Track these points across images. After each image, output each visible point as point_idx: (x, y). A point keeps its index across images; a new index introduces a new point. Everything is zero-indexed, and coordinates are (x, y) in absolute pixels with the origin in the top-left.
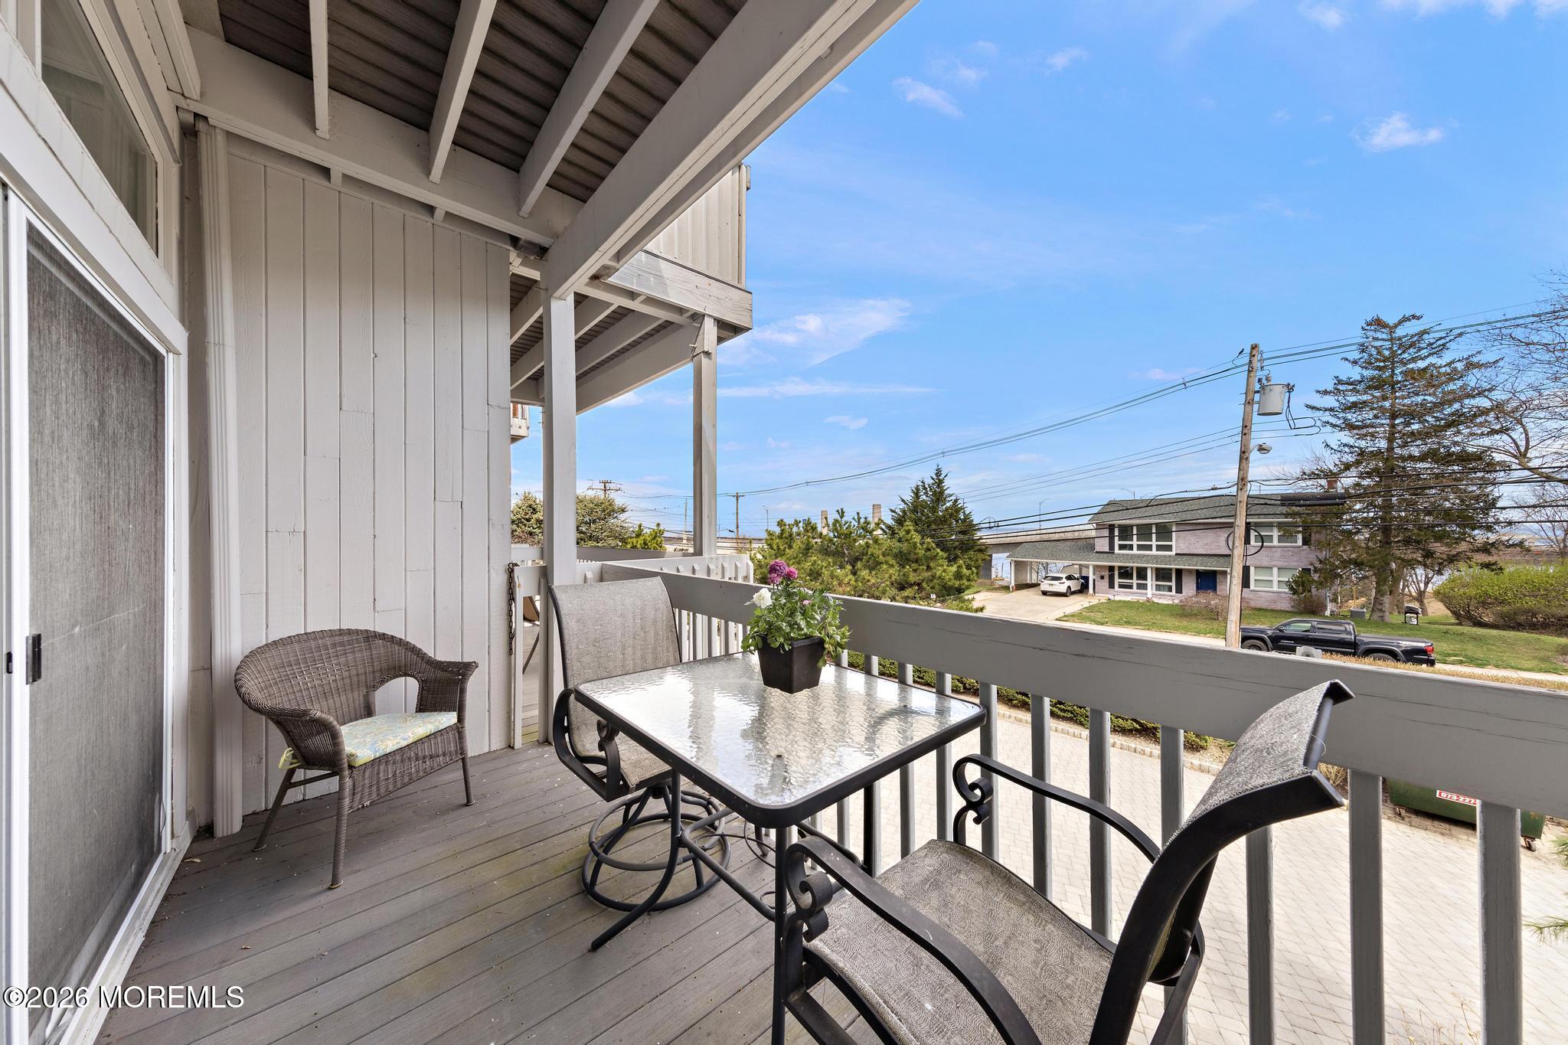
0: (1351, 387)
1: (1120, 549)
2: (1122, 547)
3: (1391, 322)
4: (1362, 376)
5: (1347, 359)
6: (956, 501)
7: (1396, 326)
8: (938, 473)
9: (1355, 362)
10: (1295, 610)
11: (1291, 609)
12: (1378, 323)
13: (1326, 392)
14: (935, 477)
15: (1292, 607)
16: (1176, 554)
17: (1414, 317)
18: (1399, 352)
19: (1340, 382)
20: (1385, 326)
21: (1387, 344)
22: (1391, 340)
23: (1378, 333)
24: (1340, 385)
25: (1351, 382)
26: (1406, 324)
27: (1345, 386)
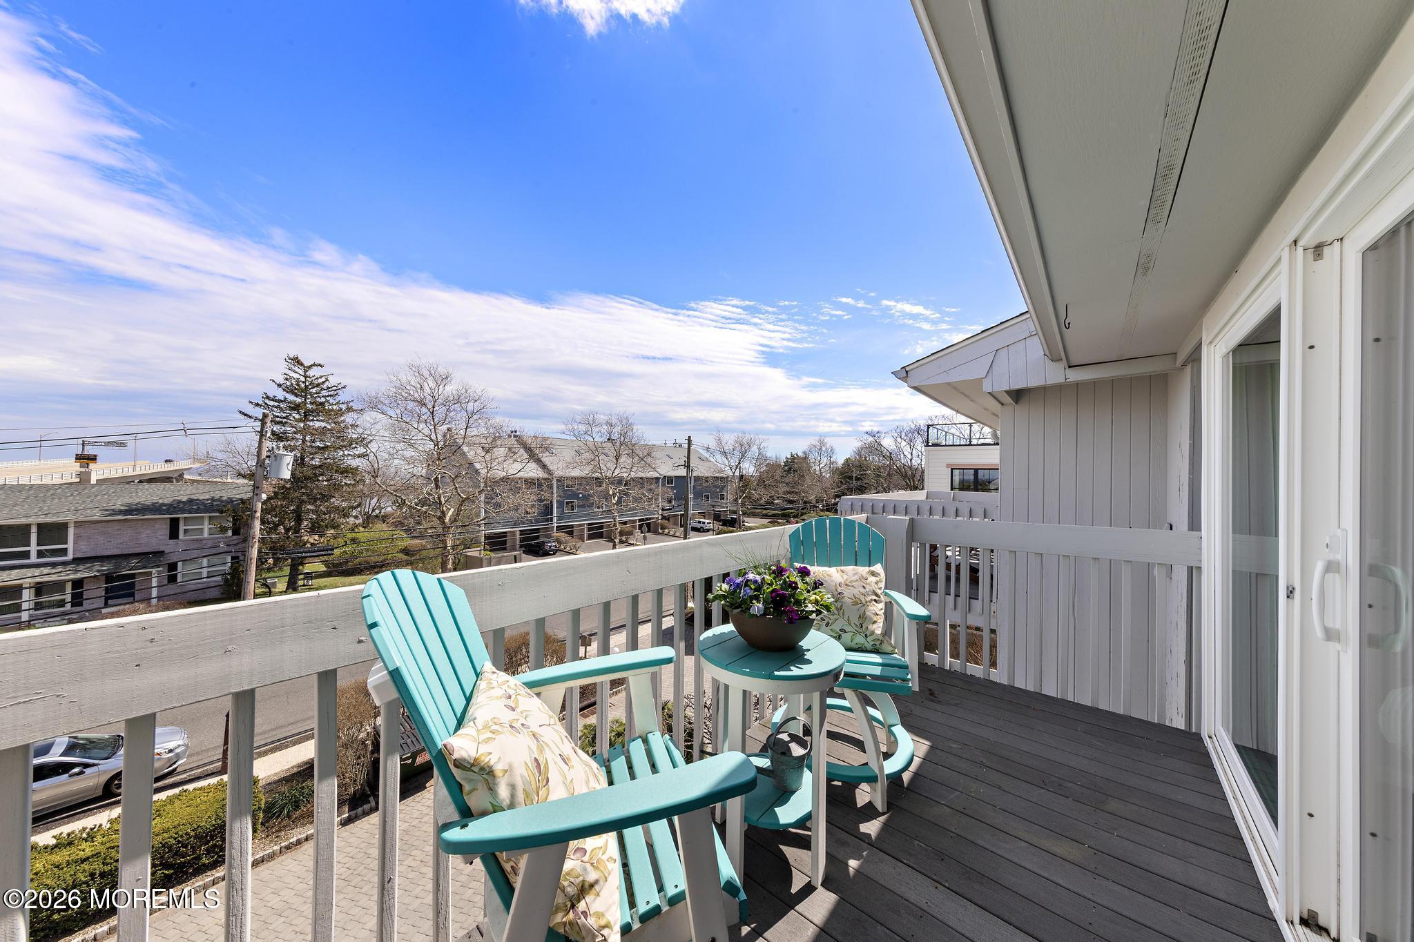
0: (276, 404)
3: (307, 364)
4: (285, 399)
5: (274, 381)
7: (310, 367)
9: (280, 385)
10: (224, 596)
11: (220, 596)
12: (297, 361)
13: (257, 405)
15: (222, 594)
16: (76, 559)
17: (320, 365)
18: (310, 387)
19: (268, 398)
20: (302, 364)
21: (303, 379)
22: (306, 377)
23: (296, 369)
24: (267, 401)
25: (276, 401)
26: (315, 368)
27: (272, 403)
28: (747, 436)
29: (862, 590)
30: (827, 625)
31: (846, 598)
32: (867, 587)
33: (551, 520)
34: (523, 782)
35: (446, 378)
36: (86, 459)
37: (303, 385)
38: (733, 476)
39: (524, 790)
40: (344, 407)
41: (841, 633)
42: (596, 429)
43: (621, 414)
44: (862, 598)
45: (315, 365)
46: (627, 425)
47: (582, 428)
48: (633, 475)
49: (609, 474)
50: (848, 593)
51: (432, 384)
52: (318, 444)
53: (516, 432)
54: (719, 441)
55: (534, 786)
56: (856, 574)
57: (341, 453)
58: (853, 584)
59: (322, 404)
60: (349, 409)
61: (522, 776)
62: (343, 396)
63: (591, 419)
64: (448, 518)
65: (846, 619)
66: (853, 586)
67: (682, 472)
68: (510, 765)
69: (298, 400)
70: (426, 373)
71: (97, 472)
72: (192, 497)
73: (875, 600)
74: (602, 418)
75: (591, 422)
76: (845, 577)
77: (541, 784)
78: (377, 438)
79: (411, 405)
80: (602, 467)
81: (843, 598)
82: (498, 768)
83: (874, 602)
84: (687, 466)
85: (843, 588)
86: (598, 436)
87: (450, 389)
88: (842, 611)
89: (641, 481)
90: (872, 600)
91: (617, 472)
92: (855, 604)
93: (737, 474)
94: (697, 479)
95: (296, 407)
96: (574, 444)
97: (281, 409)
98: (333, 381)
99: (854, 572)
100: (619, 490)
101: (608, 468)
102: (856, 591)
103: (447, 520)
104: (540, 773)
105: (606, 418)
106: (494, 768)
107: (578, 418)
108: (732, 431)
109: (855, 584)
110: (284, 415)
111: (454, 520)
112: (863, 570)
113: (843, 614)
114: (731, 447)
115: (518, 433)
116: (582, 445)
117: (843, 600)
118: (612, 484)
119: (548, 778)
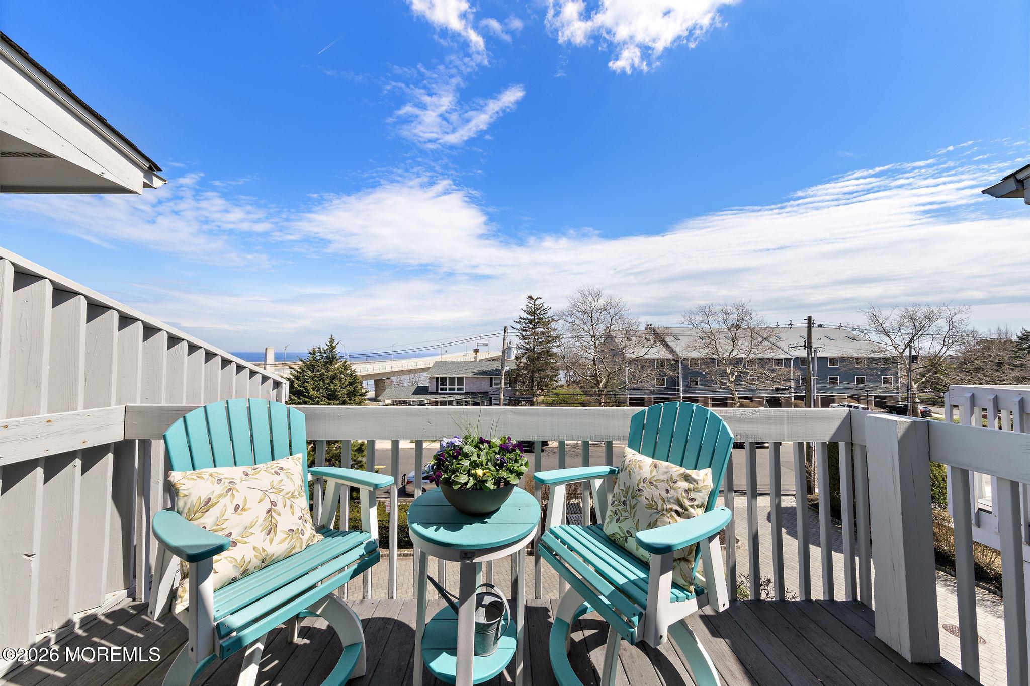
0: (524, 321)
1: (441, 391)
2: (442, 389)
3: (535, 298)
4: (527, 318)
5: (523, 310)
6: (345, 362)
7: (536, 300)
8: (332, 341)
9: (525, 311)
12: (531, 297)
14: (329, 344)
16: (465, 393)
17: (540, 298)
18: (536, 310)
19: (521, 318)
20: (533, 299)
21: (533, 306)
22: (534, 305)
23: (531, 302)
24: (520, 320)
25: (523, 319)
26: (538, 300)
27: (522, 321)
28: (924, 309)
29: (664, 494)
30: (618, 520)
31: (643, 498)
32: (672, 492)
33: (678, 390)
34: (191, 505)
35: (598, 295)
36: (476, 351)
37: (533, 310)
38: (902, 357)
39: (189, 508)
40: (550, 319)
41: (628, 535)
42: (711, 318)
43: (738, 303)
44: (660, 503)
45: (538, 298)
46: (744, 312)
47: (699, 318)
48: (752, 356)
49: (726, 355)
50: (648, 492)
51: (590, 299)
52: (540, 340)
53: (651, 326)
54: (874, 318)
55: (195, 509)
56: (666, 473)
57: (549, 345)
58: (657, 484)
59: (541, 319)
60: (553, 320)
61: (192, 502)
62: (549, 314)
63: (707, 310)
64: (601, 385)
65: (635, 520)
66: (656, 486)
67: (803, 353)
68: (190, 494)
69: (532, 318)
70: (587, 293)
71: (480, 356)
72: (497, 368)
73: (677, 512)
74: (717, 309)
75: (707, 313)
76: (654, 473)
77: (201, 510)
78: (565, 336)
79: (579, 314)
80: (720, 349)
81: (641, 496)
82: (182, 492)
83: (674, 514)
84: (808, 345)
85: (645, 485)
86: (714, 323)
87: (601, 302)
88: (634, 510)
89: (763, 362)
90: (671, 510)
91: (734, 353)
92: (650, 507)
93: (907, 353)
94: (822, 359)
95: (530, 322)
96: (692, 331)
97: (525, 323)
98: (545, 306)
99: (666, 470)
100: (738, 369)
101: (725, 349)
102: (656, 493)
103: (601, 386)
104: (205, 506)
105: (721, 308)
106: (180, 491)
107: (695, 311)
108: (895, 306)
109: (659, 484)
110: (527, 326)
111: (606, 386)
112: (677, 470)
113: (634, 515)
114: (895, 325)
115: (652, 326)
116: (699, 331)
117: (639, 499)
118: (731, 364)
119: (209, 510)
